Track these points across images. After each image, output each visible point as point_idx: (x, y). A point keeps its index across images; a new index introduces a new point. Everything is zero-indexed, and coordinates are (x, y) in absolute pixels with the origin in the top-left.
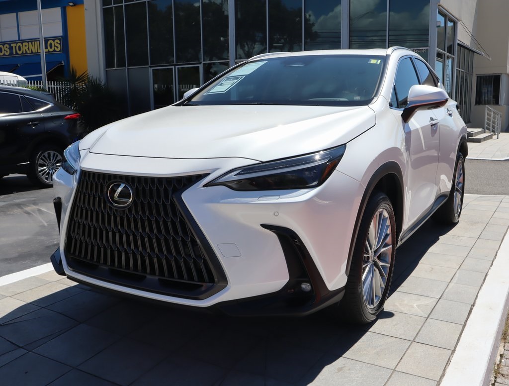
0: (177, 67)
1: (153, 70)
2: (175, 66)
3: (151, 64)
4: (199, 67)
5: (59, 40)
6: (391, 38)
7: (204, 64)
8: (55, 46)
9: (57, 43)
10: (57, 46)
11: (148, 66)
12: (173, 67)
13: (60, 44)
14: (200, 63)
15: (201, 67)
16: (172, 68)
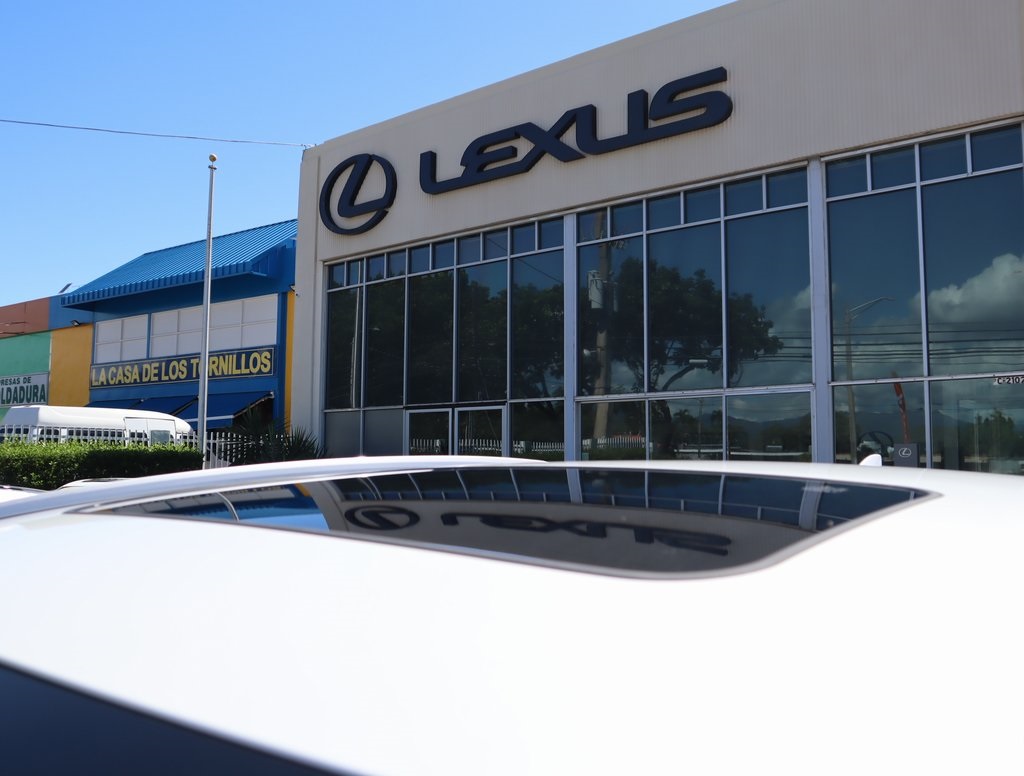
0: (457, 410)
1: (411, 414)
2: (453, 407)
3: (407, 403)
4: (501, 410)
5: (270, 351)
6: (931, 346)
7: (511, 404)
8: (262, 363)
9: (266, 357)
10: (264, 363)
11: (402, 407)
12: (450, 410)
13: (270, 360)
14: (503, 404)
15: (505, 410)
16: (448, 413)
